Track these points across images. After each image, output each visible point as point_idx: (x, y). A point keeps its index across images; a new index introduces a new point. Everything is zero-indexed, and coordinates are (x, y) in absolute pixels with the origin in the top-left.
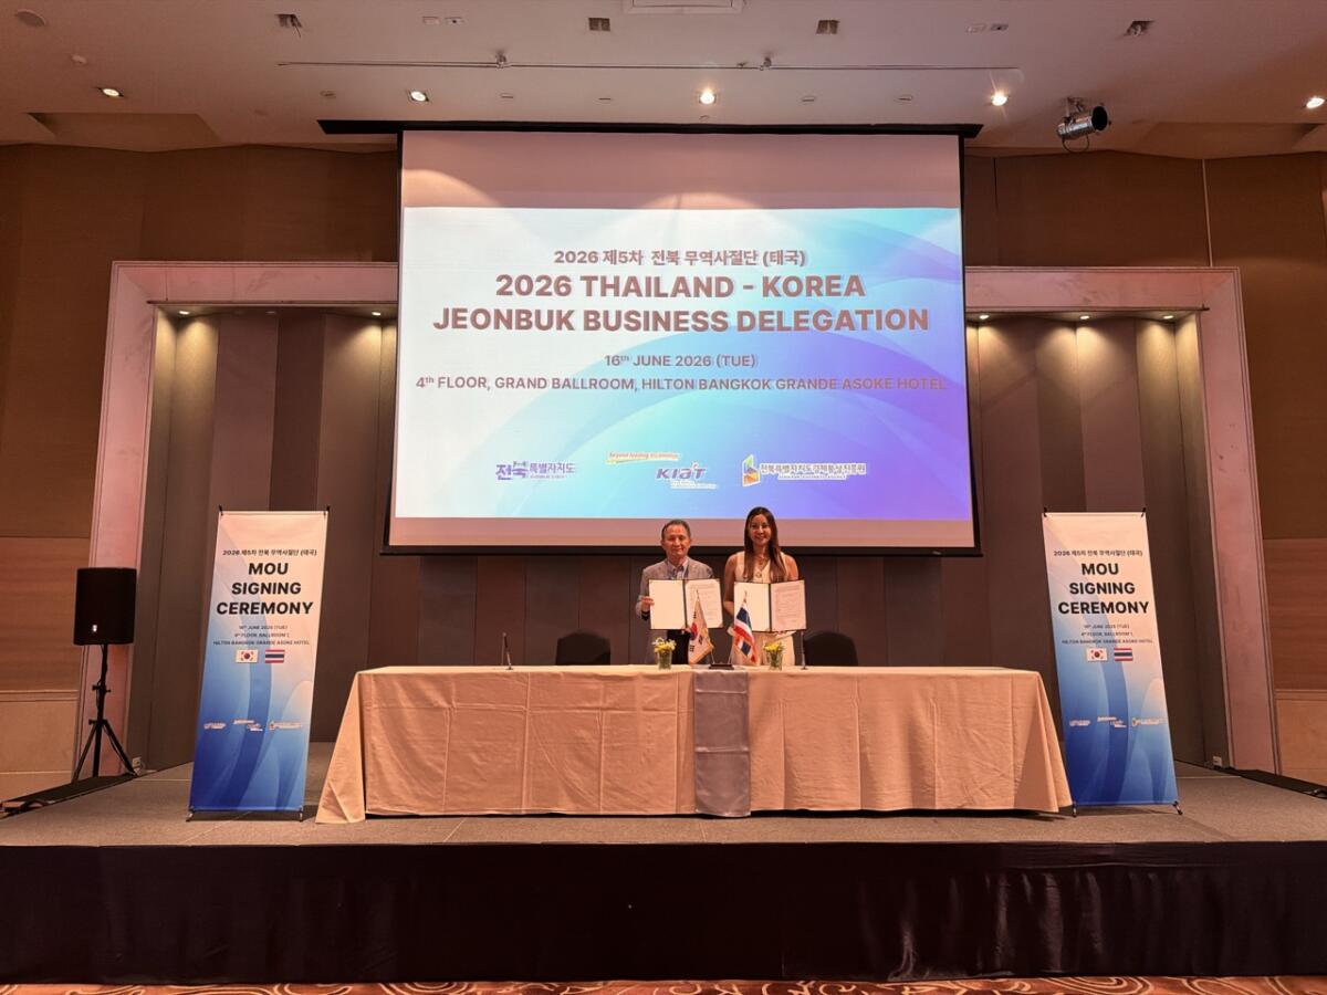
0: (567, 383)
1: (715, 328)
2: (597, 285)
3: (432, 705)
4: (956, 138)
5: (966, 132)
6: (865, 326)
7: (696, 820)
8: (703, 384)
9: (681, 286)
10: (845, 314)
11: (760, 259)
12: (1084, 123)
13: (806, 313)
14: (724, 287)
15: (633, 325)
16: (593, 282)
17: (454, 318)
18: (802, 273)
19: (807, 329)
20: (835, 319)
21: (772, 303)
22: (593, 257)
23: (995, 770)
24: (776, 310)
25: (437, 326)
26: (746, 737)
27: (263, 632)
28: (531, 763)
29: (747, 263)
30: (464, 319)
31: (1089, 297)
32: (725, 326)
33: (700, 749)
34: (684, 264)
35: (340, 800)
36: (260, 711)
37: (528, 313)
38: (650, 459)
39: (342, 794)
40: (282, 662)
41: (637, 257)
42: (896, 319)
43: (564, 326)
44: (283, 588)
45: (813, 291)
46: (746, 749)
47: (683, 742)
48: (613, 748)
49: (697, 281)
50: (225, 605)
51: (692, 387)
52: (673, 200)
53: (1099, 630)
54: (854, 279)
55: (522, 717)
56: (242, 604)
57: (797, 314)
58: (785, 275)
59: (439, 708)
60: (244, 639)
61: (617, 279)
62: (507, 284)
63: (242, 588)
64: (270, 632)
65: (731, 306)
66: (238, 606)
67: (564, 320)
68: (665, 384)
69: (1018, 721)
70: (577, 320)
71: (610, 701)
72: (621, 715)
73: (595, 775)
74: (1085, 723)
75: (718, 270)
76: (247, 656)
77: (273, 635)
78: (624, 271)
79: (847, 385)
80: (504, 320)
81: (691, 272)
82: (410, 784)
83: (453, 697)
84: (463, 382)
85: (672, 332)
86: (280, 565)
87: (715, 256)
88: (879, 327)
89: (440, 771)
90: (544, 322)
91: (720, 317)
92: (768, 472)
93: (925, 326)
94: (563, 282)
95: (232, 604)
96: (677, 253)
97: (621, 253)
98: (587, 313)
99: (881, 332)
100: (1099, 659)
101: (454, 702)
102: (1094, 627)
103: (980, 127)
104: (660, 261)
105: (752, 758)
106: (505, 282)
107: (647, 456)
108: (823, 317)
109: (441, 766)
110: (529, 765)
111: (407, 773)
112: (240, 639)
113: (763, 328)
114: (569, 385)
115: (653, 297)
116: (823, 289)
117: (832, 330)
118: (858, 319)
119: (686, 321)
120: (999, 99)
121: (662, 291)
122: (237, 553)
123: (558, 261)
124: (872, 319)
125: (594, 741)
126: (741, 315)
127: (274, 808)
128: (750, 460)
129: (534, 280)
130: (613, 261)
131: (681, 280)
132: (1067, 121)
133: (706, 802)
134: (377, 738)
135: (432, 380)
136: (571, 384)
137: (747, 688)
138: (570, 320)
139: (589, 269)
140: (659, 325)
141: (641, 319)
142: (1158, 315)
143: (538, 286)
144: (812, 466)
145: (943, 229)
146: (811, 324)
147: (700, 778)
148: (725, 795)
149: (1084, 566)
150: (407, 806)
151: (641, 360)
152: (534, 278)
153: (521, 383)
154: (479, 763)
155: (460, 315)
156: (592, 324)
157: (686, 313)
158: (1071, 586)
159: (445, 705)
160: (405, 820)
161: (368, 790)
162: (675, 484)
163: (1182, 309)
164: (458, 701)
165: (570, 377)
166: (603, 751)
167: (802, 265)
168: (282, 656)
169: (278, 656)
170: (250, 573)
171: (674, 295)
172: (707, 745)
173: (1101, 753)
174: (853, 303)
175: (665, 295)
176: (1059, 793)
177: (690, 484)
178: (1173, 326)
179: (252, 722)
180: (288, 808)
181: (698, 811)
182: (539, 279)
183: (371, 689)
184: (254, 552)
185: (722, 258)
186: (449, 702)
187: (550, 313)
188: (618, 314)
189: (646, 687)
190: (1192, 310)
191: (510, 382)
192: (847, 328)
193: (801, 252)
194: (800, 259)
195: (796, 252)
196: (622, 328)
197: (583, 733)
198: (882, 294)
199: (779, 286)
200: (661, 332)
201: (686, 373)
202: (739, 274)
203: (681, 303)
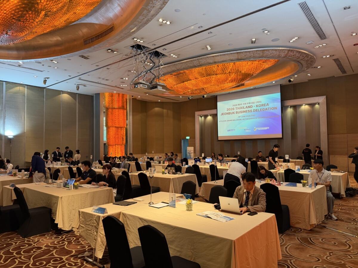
1: (250, 112)
8: (249, 119)
10: (266, 108)
11: (256, 103)
14: (252, 107)
15: (241, 112)
17: (223, 114)
18: (261, 104)
19: (261, 111)
20: (265, 109)
21: (257, 108)
22: (237, 105)
25: (221, 115)
29: (254, 103)
32: (252, 111)
37: (230, 112)
42: (273, 108)
45: (262, 106)
49: (248, 106)
54: (268, 104)
57: (260, 109)
58: (259, 104)
62: (228, 109)
65: (252, 109)
67: (234, 113)
68: (245, 119)
70: (235, 113)
75: (251, 105)
78: (240, 106)
80: (227, 114)
81: (247, 105)
84: (223, 121)
85: (246, 113)
88: (271, 109)
92: (257, 129)
93: (276, 109)
94: (233, 108)
96: (246, 103)
97: (240, 104)
104: (244, 104)
107: (243, 128)
108: (263, 109)
113: (256, 111)
115: (243, 109)
116: (264, 106)
117: (265, 111)
119: (247, 111)
123: (233, 106)
124: (270, 109)
126: (254, 110)
131: (246, 106)
139: (236, 107)
151: (242, 117)
153: (229, 121)
156: (237, 113)
162: (246, 131)
165: (235, 119)
174: (267, 107)
175: (245, 108)
177: (248, 131)
185: (251, 103)
187: (232, 112)
192: (267, 110)
195: (260, 101)
198: (271, 105)
199: (258, 106)
200: (244, 113)
201: (247, 118)
202: (253, 105)
203: (247, 109)
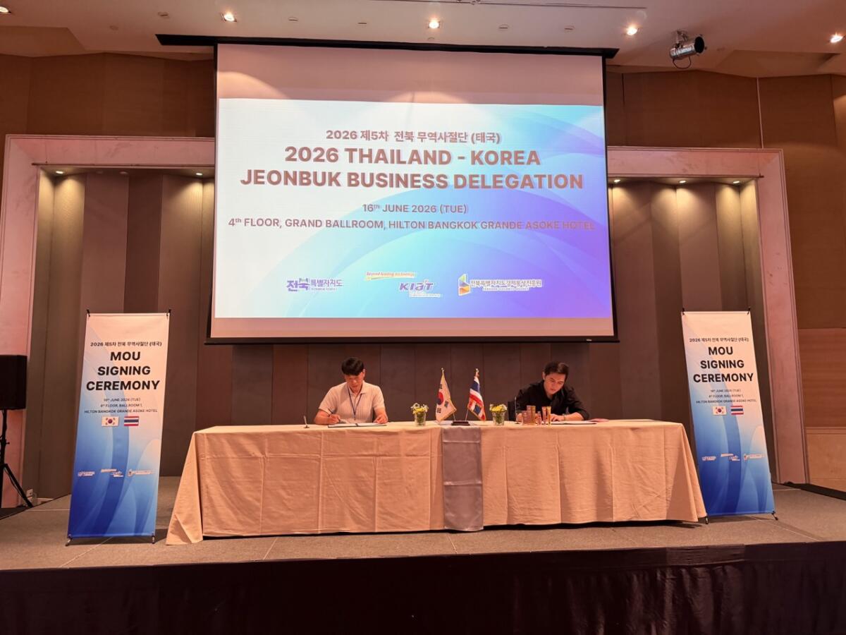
0: (336, 224)
1: (439, 186)
2: (356, 155)
3: (250, 455)
4: (600, 58)
5: (607, 54)
6: (540, 186)
7: (445, 535)
8: (431, 225)
9: (415, 156)
10: (527, 177)
11: (469, 138)
12: (689, 48)
13: (501, 176)
14: (445, 158)
15: (382, 183)
16: (354, 153)
17: (255, 177)
18: (498, 149)
19: (501, 187)
20: (520, 180)
21: (478, 169)
22: (354, 135)
23: (654, 493)
24: (480, 174)
25: (244, 182)
26: (479, 474)
27: (122, 403)
28: (325, 496)
29: (461, 141)
30: (263, 177)
31: (687, 168)
32: (446, 185)
33: (447, 483)
34: (417, 140)
35: (184, 527)
36: (121, 462)
37: (308, 174)
38: (397, 277)
39: (186, 523)
40: (137, 425)
41: (384, 135)
42: (561, 181)
43: (333, 183)
44: (137, 371)
45: (506, 162)
46: (480, 482)
47: (434, 478)
48: (385, 484)
49: (426, 153)
50: (93, 383)
51: (424, 227)
52: (409, 96)
53: (721, 393)
54: (533, 153)
55: (317, 463)
56: (106, 383)
57: (495, 177)
58: (486, 150)
59: (256, 458)
60: (108, 409)
61: (370, 151)
62: (294, 154)
63: (105, 370)
64: (128, 403)
65: (450, 171)
66: (103, 384)
67: (333, 179)
68: (405, 225)
69: (669, 459)
70: (343, 179)
71: (382, 450)
72: (391, 460)
73: (371, 503)
74: (713, 458)
75: (441, 145)
76: (110, 421)
77: (130, 405)
78: (376, 145)
79: (529, 226)
80: (290, 178)
81: (422, 147)
82: (235, 513)
83: (266, 450)
84: (262, 222)
85: (409, 189)
86: (134, 353)
87: (438, 136)
88: (550, 186)
89: (257, 504)
90: (320, 180)
91: (442, 179)
92: (476, 286)
93: (580, 186)
94: (332, 152)
95: (98, 383)
96: (412, 133)
97: (373, 133)
98: (350, 174)
99: (550, 189)
100: (721, 413)
101: (267, 454)
102: (718, 391)
103: (617, 50)
104: (400, 139)
105: (484, 489)
106: (291, 152)
107: (393, 275)
108: (512, 179)
109: (258, 500)
110: (323, 497)
111: (232, 505)
112: (105, 408)
113: (471, 187)
114: (338, 225)
115: (395, 164)
116: (512, 160)
117: (518, 188)
118: (536, 180)
119: (419, 181)
120: (632, 30)
121: (402, 160)
122: (102, 344)
123: (329, 137)
124: (545, 181)
125: (370, 479)
126: (457, 177)
127: (132, 534)
128: (463, 278)
129: (312, 150)
130: (368, 138)
131: (415, 152)
132: (677, 46)
133: (452, 521)
134: (210, 481)
135: (239, 220)
136: (339, 224)
137: (480, 438)
138: (338, 179)
139: (351, 144)
140: (400, 184)
141: (388, 179)
142: (729, 180)
143: (315, 155)
144: (505, 282)
145: (592, 120)
146: (504, 184)
147: (447, 504)
148: (465, 516)
149: (710, 349)
150: (233, 530)
151: (388, 208)
152: (312, 149)
153: (304, 223)
154: (286, 497)
155: (260, 174)
156: (353, 182)
157: (419, 175)
158: (702, 363)
159: (258, 454)
160: (232, 540)
161: (204, 519)
162: (413, 294)
163: (746, 177)
164: (269, 452)
165: (339, 219)
166: (377, 486)
167: (498, 142)
168: (137, 421)
169: (134, 421)
170: (112, 359)
171: (410, 162)
172: (453, 480)
173: (724, 480)
174: (532, 170)
175: (404, 163)
176: (698, 509)
177: (423, 294)
178: (739, 189)
179: (115, 470)
180: (143, 534)
181: (446, 528)
182: (316, 150)
183: (205, 445)
184: (114, 344)
185: (444, 137)
186: (263, 453)
187: (324, 174)
188: (372, 175)
189: (408, 440)
190: (752, 177)
191: (296, 223)
192: (528, 187)
193: (497, 134)
194: (496, 139)
195: (493, 134)
196: (375, 186)
197: (363, 474)
198: (552, 164)
199: (483, 157)
200: (402, 188)
201: (419, 217)
202: (455, 149)
203: (415, 168)
